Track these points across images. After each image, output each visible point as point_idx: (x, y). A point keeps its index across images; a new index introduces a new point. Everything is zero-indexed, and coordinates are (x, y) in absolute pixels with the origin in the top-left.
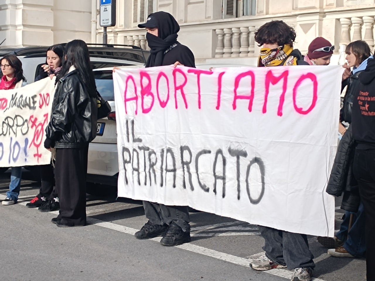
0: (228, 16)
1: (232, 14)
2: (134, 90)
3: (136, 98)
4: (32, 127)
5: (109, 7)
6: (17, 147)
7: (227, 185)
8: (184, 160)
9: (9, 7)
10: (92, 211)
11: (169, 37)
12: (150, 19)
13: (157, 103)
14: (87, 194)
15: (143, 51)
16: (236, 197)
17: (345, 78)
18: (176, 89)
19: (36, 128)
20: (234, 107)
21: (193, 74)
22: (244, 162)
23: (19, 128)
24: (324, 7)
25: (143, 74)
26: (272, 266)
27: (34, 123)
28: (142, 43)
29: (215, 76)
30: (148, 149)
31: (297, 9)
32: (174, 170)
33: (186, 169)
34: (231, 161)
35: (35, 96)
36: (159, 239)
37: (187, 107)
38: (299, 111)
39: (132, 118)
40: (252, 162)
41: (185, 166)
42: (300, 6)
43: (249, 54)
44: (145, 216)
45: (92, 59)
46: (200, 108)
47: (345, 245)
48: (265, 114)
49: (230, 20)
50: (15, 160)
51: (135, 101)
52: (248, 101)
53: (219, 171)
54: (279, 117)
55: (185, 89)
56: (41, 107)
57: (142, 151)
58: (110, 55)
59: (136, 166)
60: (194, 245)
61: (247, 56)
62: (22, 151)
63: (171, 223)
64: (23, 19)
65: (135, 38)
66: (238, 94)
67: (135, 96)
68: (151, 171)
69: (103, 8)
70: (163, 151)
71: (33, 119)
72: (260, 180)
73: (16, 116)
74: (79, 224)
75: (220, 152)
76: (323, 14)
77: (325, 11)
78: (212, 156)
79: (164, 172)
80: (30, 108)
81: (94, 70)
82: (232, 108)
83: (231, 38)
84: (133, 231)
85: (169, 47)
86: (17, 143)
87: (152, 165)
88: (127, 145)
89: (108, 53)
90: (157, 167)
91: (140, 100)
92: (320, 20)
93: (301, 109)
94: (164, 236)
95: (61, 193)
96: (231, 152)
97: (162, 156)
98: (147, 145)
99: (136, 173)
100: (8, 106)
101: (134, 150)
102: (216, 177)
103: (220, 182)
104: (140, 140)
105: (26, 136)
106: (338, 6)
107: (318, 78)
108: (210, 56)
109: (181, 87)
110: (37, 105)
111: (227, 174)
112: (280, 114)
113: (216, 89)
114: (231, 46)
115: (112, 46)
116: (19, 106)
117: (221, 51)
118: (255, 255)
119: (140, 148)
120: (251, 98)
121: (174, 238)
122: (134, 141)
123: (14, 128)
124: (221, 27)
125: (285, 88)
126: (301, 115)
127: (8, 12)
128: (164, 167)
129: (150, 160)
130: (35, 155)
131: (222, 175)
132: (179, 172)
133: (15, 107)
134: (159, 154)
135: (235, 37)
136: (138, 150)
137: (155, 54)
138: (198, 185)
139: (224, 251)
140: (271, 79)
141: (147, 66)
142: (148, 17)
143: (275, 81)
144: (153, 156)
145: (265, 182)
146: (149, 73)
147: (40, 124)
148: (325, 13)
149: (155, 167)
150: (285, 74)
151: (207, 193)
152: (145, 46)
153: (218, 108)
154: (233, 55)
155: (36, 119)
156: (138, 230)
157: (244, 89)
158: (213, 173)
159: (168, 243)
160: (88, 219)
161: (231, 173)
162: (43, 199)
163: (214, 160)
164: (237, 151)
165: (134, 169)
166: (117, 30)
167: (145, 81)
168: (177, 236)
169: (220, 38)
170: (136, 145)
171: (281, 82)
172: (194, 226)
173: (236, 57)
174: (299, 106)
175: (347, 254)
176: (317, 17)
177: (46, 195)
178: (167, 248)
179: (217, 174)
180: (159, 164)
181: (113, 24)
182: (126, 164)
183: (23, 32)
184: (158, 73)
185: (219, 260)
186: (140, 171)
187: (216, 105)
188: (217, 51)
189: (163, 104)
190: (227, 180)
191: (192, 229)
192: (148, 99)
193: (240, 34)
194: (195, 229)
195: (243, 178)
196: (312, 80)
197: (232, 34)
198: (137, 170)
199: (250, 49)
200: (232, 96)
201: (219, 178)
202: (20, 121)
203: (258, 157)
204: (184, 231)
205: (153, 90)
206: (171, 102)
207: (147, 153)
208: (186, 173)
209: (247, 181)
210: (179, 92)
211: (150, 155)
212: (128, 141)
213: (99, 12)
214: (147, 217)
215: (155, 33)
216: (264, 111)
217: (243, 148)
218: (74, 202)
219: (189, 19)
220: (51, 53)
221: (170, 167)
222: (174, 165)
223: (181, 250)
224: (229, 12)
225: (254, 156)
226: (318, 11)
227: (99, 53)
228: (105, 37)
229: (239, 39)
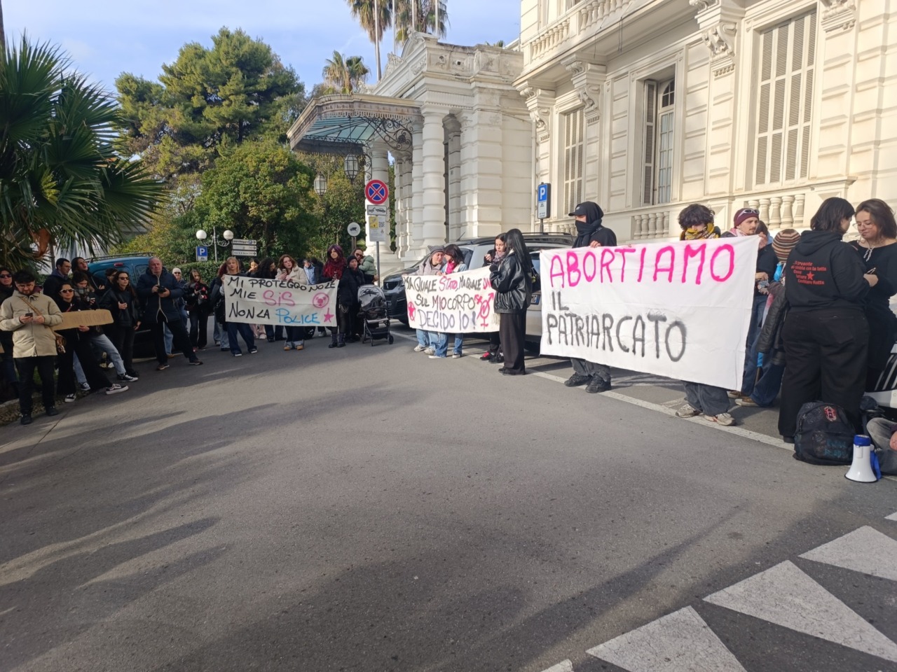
0: (646, 204)
1: (649, 202)
2: (560, 267)
3: (562, 274)
4: (478, 303)
5: (545, 203)
6: (465, 318)
7: (646, 346)
8: (606, 326)
9: (468, 208)
10: (530, 364)
11: (595, 223)
12: (578, 208)
13: (583, 278)
14: (525, 350)
15: (572, 237)
16: (655, 355)
17: (761, 247)
18: (602, 265)
19: (482, 304)
20: (655, 278)
21: (618, 253)
22: (663, 327)
23: (466, 304)
24: (734, 191)
25: (569, 254)
26: (696, 414)
27: (479, 300)
28: (572, 231)
29: (638, 253)
30: (575, 316)
31: (707, 194)
32: (598, 334)
33: (606, 333)
34: (650, 326)
35: (481, 280)
36: (584, 387)
37: (611, 281)
38: (717, 278)
39: (558, 291)
40: (672, 326)
41: (606, 331)
42: (710, 192)
43: (664, 235)
44: (572, 368)
45: (528, 245)
46: (622, 281)
47: (751, 396)
48: (684, 284)
49: (647, 207)
50: (465, 328)
51: (561, 276)
52: (668, 273)
53: (639, 334)
54: (698, 285)
55: (611, 266)
56: (485, 288)
57: (569, 318)
58: (545, 241)
59: (563, 329)
60: (614, 393)
61: (662, 237)
62: (470, 321)
63: (594, 375)
64: (479, 216)
65: (565, 226)
66: (659, 268)
67: (561, 272)
68: (579, 334)
69: (540, 204)
70: (587, 318)
71: (478, 298)
72: (681, 341)
73: (465, 295)
74: (519, 373)
75: (639, 318)
76: (732, 198)
77: (735, 195)
78: (633, 321)
79: (590, 335)
80: (476, 289)
81: (531, 253)
82: (652, 279)
83: (648, 222)
84: (563, 380)
85: (595, 230)
86: (465, 315)
87: (579, 329)
88: (553, 312)
89: (544, 239)
90: (584, 330)
91: (566, 276)
92: (730, 203)
93: (719, 277)
94: (589, 384)
95: (504, 349)
96: (650, 317)
97: (587, 322)
98: (574, 313)
99: (563, 335)
100: (458, 287)
101: (561, 316)
102: (635, 339)
103: (639, 344)
104: (567, 309)
105: (473, 310)
106: (746, 189)
107: (736, 249)
108: (630, 238)
109: (607, 265)
110: (481, 286)
111: (645, 336)
112: (698, 282)
113: (639, 265)
114: (648, 229)
115: (547, 234)
116: (468, 287)
117: (639, 234)
118: (667, 403)
119: (567, 315)
120: (671, 270)
121: (597, 387)
122: (561, 309)
123: (462, 304)
124: (639, 214)
125: (703, 259)
126: (719, 282)
127: (467, 211)
128: (590, 331)
129: (577, 325)
130: (482, 325)
131: (641, 337)
132: (601, 336)
133: (465, 288)
134: (585, 320)
135: (652, 221)
136: (565, 317)
137: (583, 237)
138: (618, 346)
139: (640, 398)
140: (689, 252)
141: (574, 247)
142: (577, 206)
143: (693, 253)
144: (580, 322)
145: (686, 341)
146: (576, 253)
147: (485, 301)
148: (734, 197)
149: (582, 331)
150: (703, 247)
151: (626, 353)
152: (574, 233)
153: (639, 280)
154: (649, 237)
155: (481, 297)
156: (567, 380)
157: (665, 261)
158: (632, 336)
159: (592, 391)
160: (526, 370)
161: (650, 336)
162: (493, 354)
163: (634, 324)
164: (657, 316)
165: (561, 332)
166: (551, 221)
167: (572, 260)
168: (600, 385)
169: (638, 223)
170: (563, 313)
171: (699, 255)
172: (615, 378)
173: (653, 238)
174: (716, 274)
175: (753, 404)
176: (727, 201)
177: (495, 351)
178: (591, 394)
179: (636, 337)
180: (585, 328)
181: (548, 216)
182: (551, 329)
183: (478, 226)
184: (585, 253)
185: (636, 405)
186: (567, 333)
187: (637, 277)
188: (635, 234)
189: (589, 279)
190: (646, 342)
191: (612, 380)
192: (574, 275)
193: (656, 219)
194: (615, 379)
195: (662, 339)
196: (729, 251)
197: (649, 219)
198: (565, 333)
199: (665, 231)
200: (653, 270)
201: (639, 340)
202: (467, 299)
203: (678, 320)
204: (606, 381)
205: (580, 267)
206: (598, 277)
207: (574, 319)
208: (607, 337)
209: (666, 342)
210: (605, 269)
211: (577, 320)
212: (555, 309)
213: (537, 208)
214: (575, 369)
215: (583, 219)
216: (684, 280)
217: (662, 313)
218: (515, 355)
219: (611, 208)
220: (498, 241)
221: (595, 331)
222: (598, 330)
223: (603, 396)
224: (647, 201)
225: (674, 320)
226: (728, 195)
227: (537, 240)
228: (542, 227)
229: (655, 223)
